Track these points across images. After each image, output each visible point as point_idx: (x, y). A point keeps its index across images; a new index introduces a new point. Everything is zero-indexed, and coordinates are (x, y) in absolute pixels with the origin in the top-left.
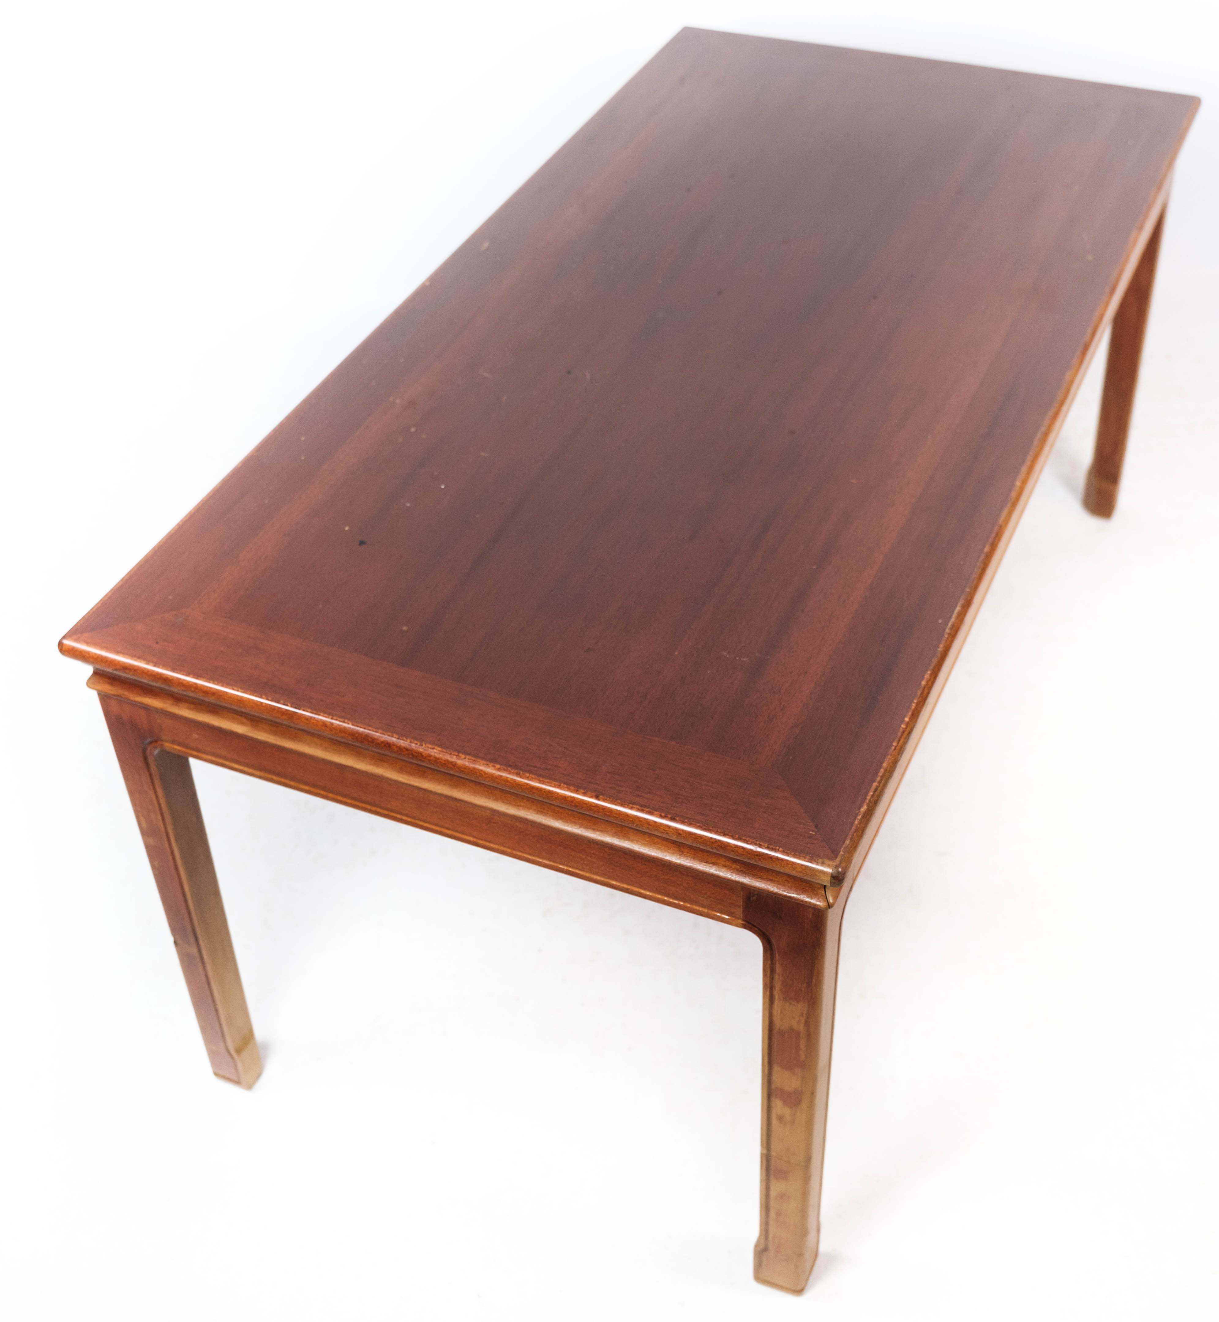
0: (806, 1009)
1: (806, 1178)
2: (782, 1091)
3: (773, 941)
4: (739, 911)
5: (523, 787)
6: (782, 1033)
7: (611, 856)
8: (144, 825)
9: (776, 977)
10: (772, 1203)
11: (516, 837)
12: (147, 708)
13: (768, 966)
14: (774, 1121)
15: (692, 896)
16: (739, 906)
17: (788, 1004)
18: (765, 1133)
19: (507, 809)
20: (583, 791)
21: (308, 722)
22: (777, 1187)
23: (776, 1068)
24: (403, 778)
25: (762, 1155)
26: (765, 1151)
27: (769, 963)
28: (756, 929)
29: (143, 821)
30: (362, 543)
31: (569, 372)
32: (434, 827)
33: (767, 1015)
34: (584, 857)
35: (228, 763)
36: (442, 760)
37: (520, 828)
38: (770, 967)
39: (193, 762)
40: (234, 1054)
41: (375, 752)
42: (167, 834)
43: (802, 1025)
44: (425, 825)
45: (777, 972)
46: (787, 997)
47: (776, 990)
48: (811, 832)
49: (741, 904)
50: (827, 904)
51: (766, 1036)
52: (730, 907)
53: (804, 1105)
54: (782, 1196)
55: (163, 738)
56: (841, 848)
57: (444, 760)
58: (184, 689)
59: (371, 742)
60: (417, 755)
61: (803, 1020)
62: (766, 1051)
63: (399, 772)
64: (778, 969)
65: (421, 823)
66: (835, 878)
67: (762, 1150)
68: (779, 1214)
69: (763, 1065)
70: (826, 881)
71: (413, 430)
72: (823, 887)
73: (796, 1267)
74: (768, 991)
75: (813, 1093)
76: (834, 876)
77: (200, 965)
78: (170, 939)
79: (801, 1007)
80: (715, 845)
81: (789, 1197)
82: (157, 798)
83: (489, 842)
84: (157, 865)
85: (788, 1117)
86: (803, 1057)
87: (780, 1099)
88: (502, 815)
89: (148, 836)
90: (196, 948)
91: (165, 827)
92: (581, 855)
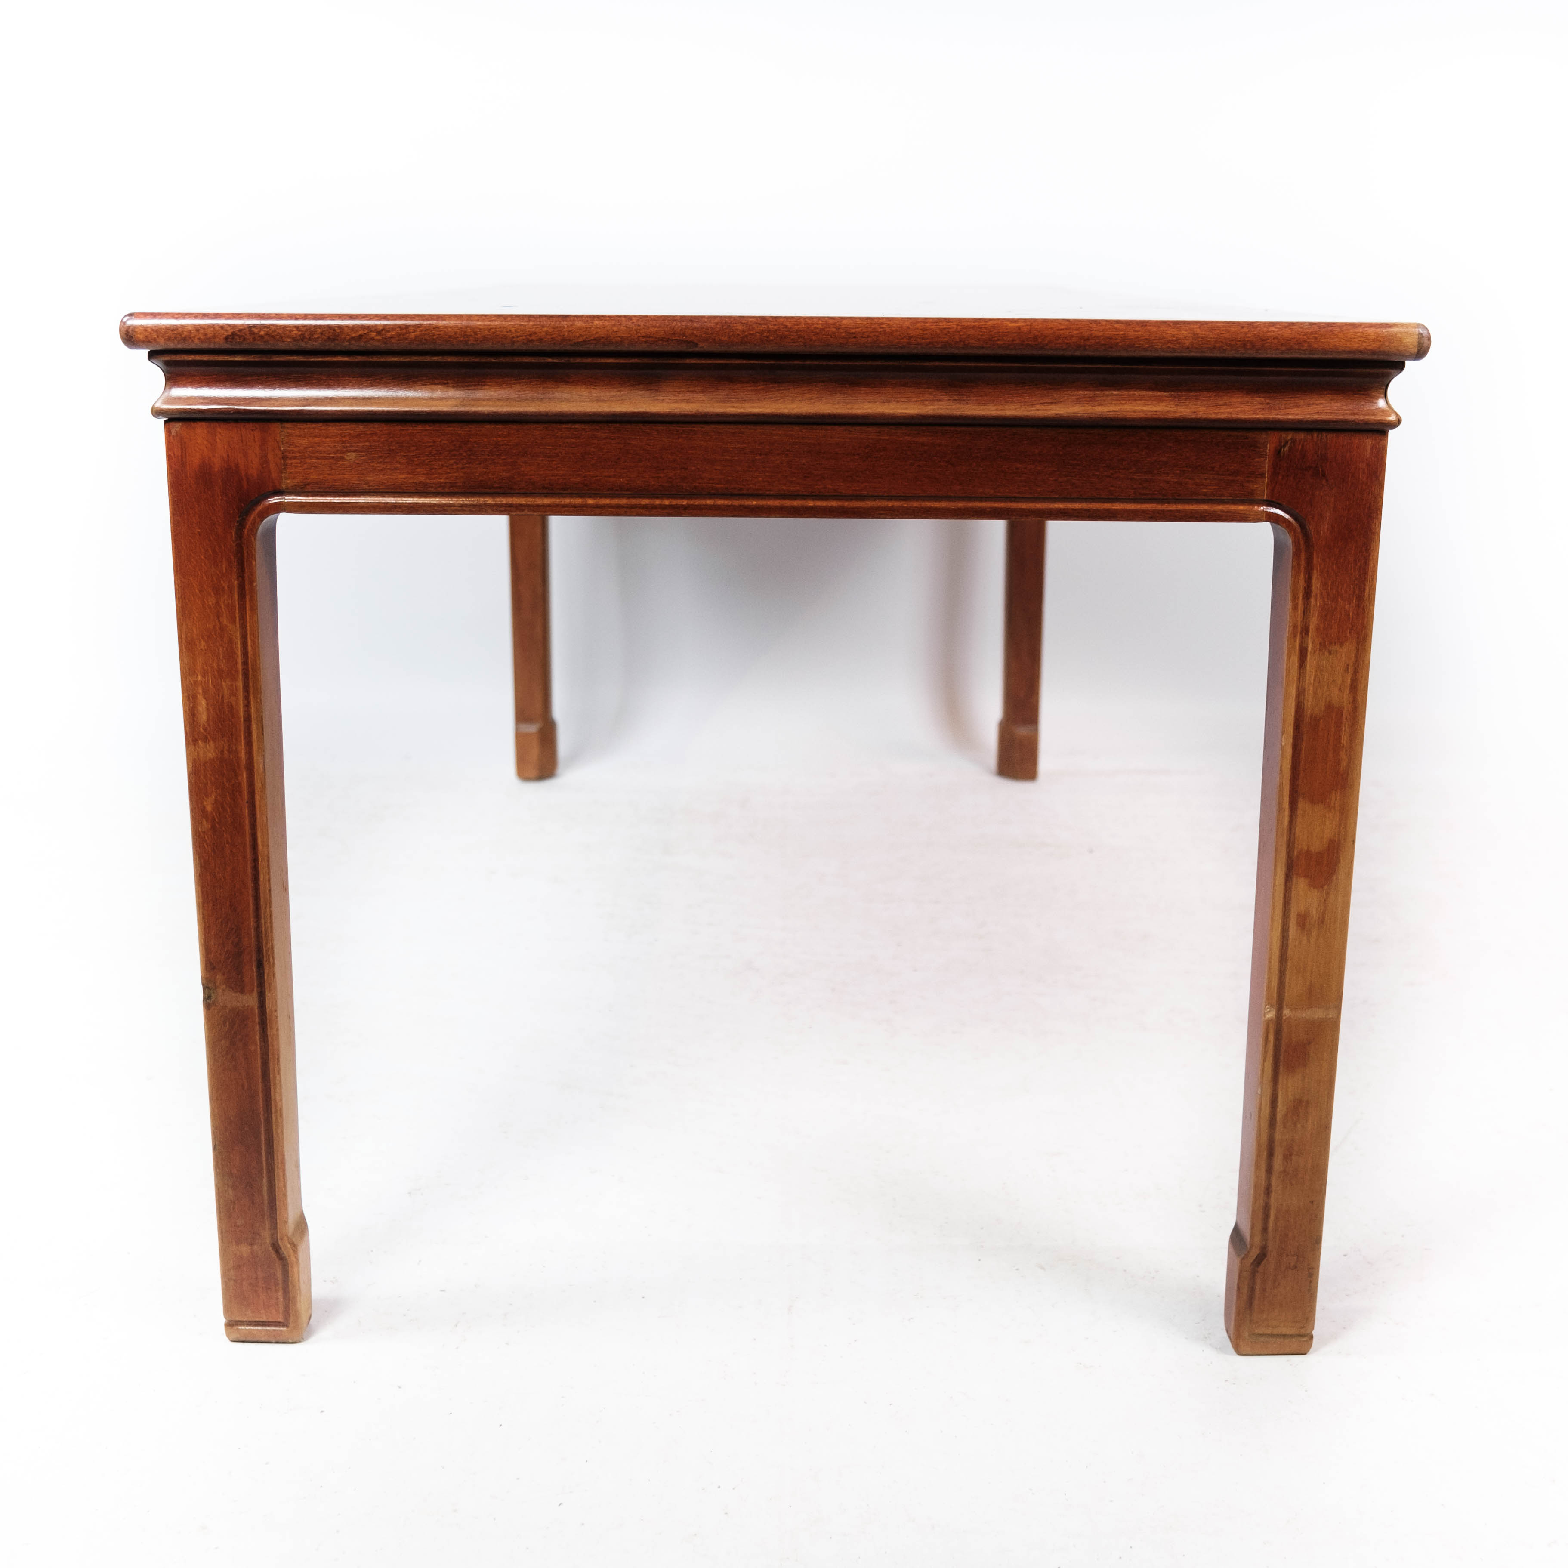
0: (1351, 655)
2: (1308, 856)
3: (1311, 527)
4: (1261, 486)
6: (1315, 720)
11: (913, 468)
14: (1292, 928)
15: (1190, 484)
16: (1262, 475)
17: (1327, 655)
22: (1290, 1089)
23: (1301, 804)
28: (1284, 514)
49: (1267, 469)
52: (1248, 481)
54: (1298, 1107)
64: (1316, 585)
80: (1249, 337)
81: (1308, 1102)
82: (244, 637)
83: (862, 498)
84: (209, 808)
85: (1314, 913)
86: (1344, 764)
87: (1306, 876)
88: (893, 427)
89: (205, 740)
90: (255, 994)
91: (247, 706)
92: (1019, 466)
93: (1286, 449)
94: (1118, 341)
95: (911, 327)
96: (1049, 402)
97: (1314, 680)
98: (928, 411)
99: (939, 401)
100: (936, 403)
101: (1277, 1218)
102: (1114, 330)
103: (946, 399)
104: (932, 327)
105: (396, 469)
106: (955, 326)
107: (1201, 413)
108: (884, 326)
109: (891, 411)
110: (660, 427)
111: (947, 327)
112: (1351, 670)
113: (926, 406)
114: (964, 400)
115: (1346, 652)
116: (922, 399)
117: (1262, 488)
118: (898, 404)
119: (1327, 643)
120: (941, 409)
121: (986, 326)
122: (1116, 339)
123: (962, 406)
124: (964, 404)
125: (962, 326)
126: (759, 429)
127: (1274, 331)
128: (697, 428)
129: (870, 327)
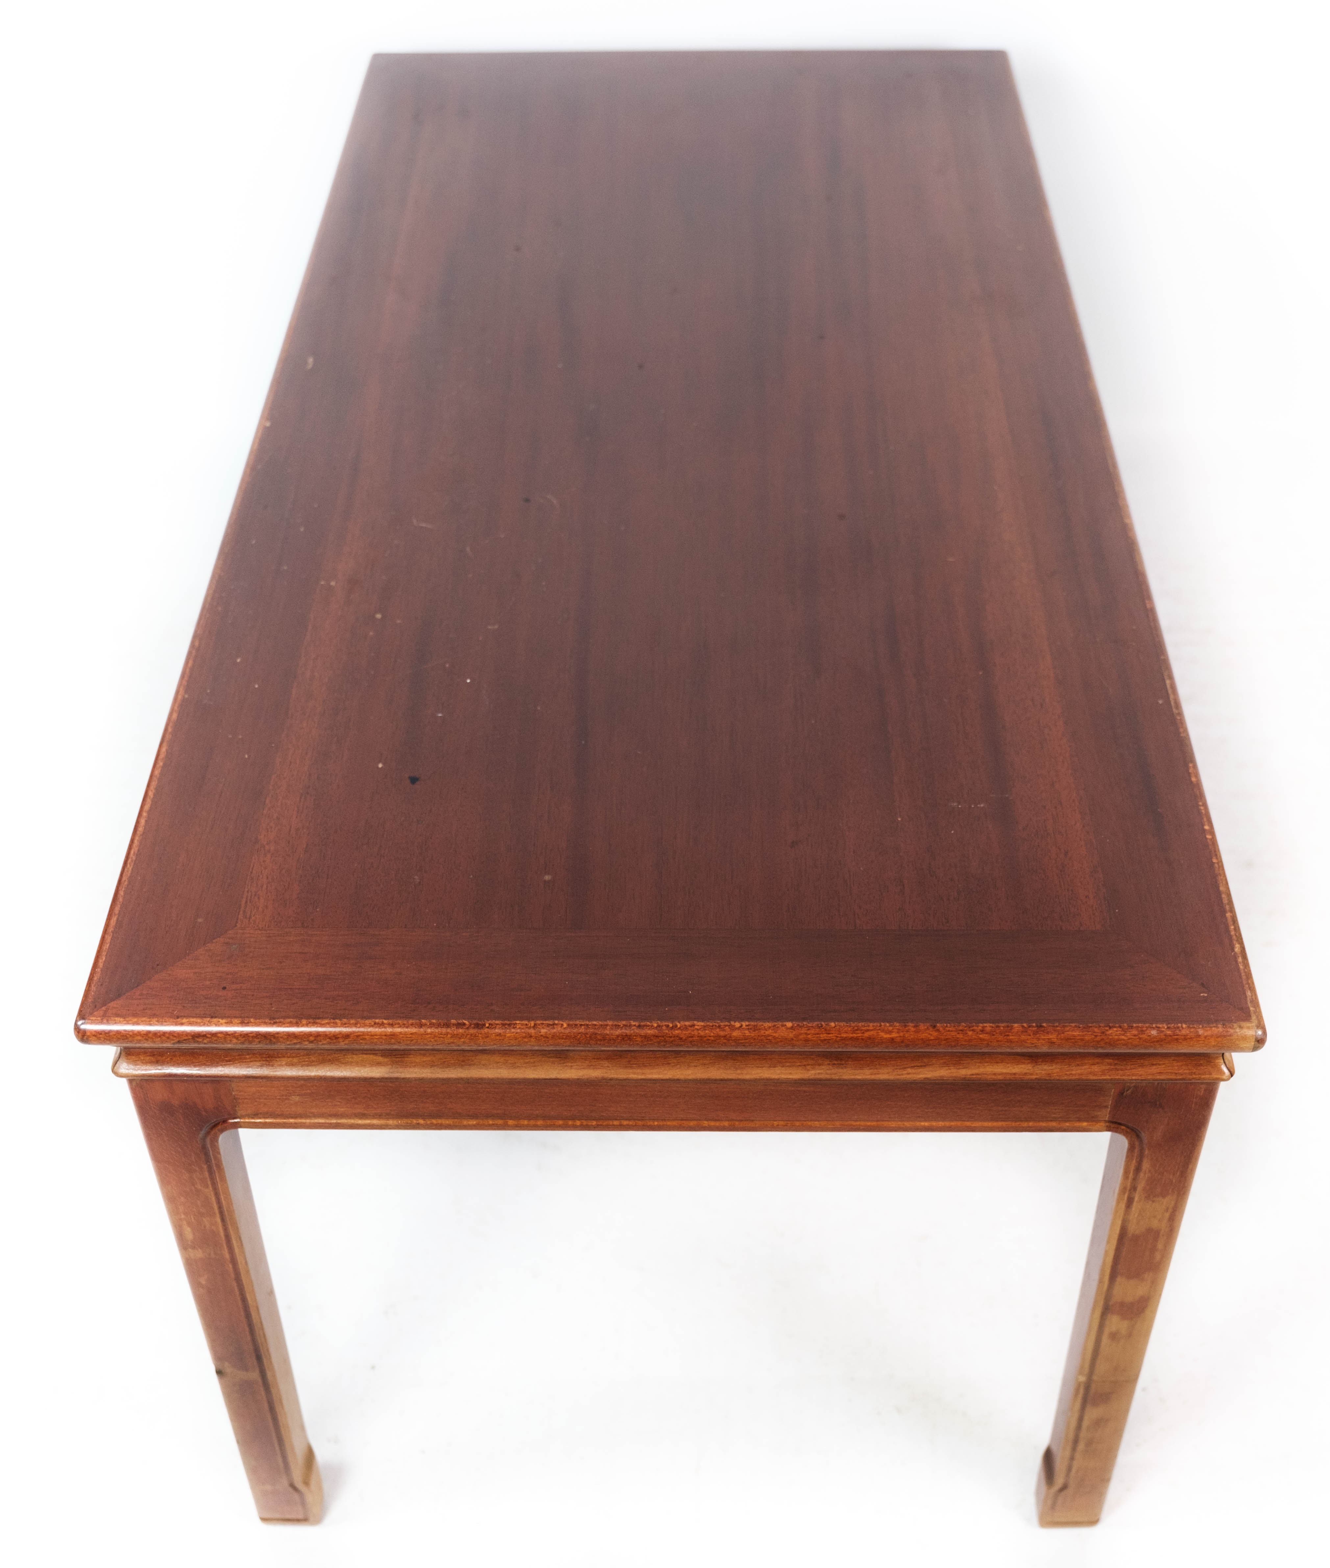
0: (1173, 1203)
2: (1121, 1304)
5: (830, 1041)
6: (1136, 1238)
9: (1140, 1175)
10: (1085, 1433)
12: (215, 1080)
13: (1133, 1165)
14: (1105, 1339)
16: (1107, 1108)
17: (1149, 1203)
20: (913, 1025)
21: (503, 1038)
22: (1093, 1414)
23: (1121, 1280)
28: (1123, 1127)
30: (414, 780)
31: (527, 500)
36: (710, 1037)
38: (1136, 1166)
41: (586, 1051)
43: (1165, 1222)
45: (1142, 1170)
47: (1137, 1190)
48: (1202, 995)
49: (1111, 1104)
50: (1230, 1073)
51: (1115, 1247)
52: (1095, 1111)
53: (1148, 1311)
54: (1098, 1422)
56: (1247, 1003)
58: (295, 1041)
59: (601, 1040)
60: (671, 1039)
61: (1167, 1215)
63: (626, 1067)
64: (1146, 1166)
66: (1260, 1041)
68: (1089, 1443)
71: (379, 616)
72: (1221, 1055)
76: (1259, 1039)
82: (217, 1195)
84: (203, 1282)
85: (1125, 1332)
86: (1158, 1258)
87: (1119, 1314)
89: (194, 1248)
90: (257, 1371)
91: (226, 1229)
93: (1129, 1091)
95: (794, 1039)
96: (919, 1065)
97: (1139, 1215)
98: (809, 1076)
99: (820, 1065)
100: (817, 1067)
102: (979, 1040)
103: (826, 1063)
104: (814, 1039)
105: (336, 1105)
106: (834, 1037)
107: (1055, 1074)
108: (770, 1038)
109: (776, 1077)
111: (827, 1038)
112: (1170, 1210)
113: (808, 1070)
114: (843, 1064)
115: (1168, 1201)
116: (805, 1063)
117: (1105, 1114)
118: (783, 1069)
119: (1151, 1194)
120: (822, 1073)
121: (863, 1038)
123: (841, 1070)
124: (842, 1068)
125: (841, 1037)
127: (1124, 1040)
129: (758, 1039)
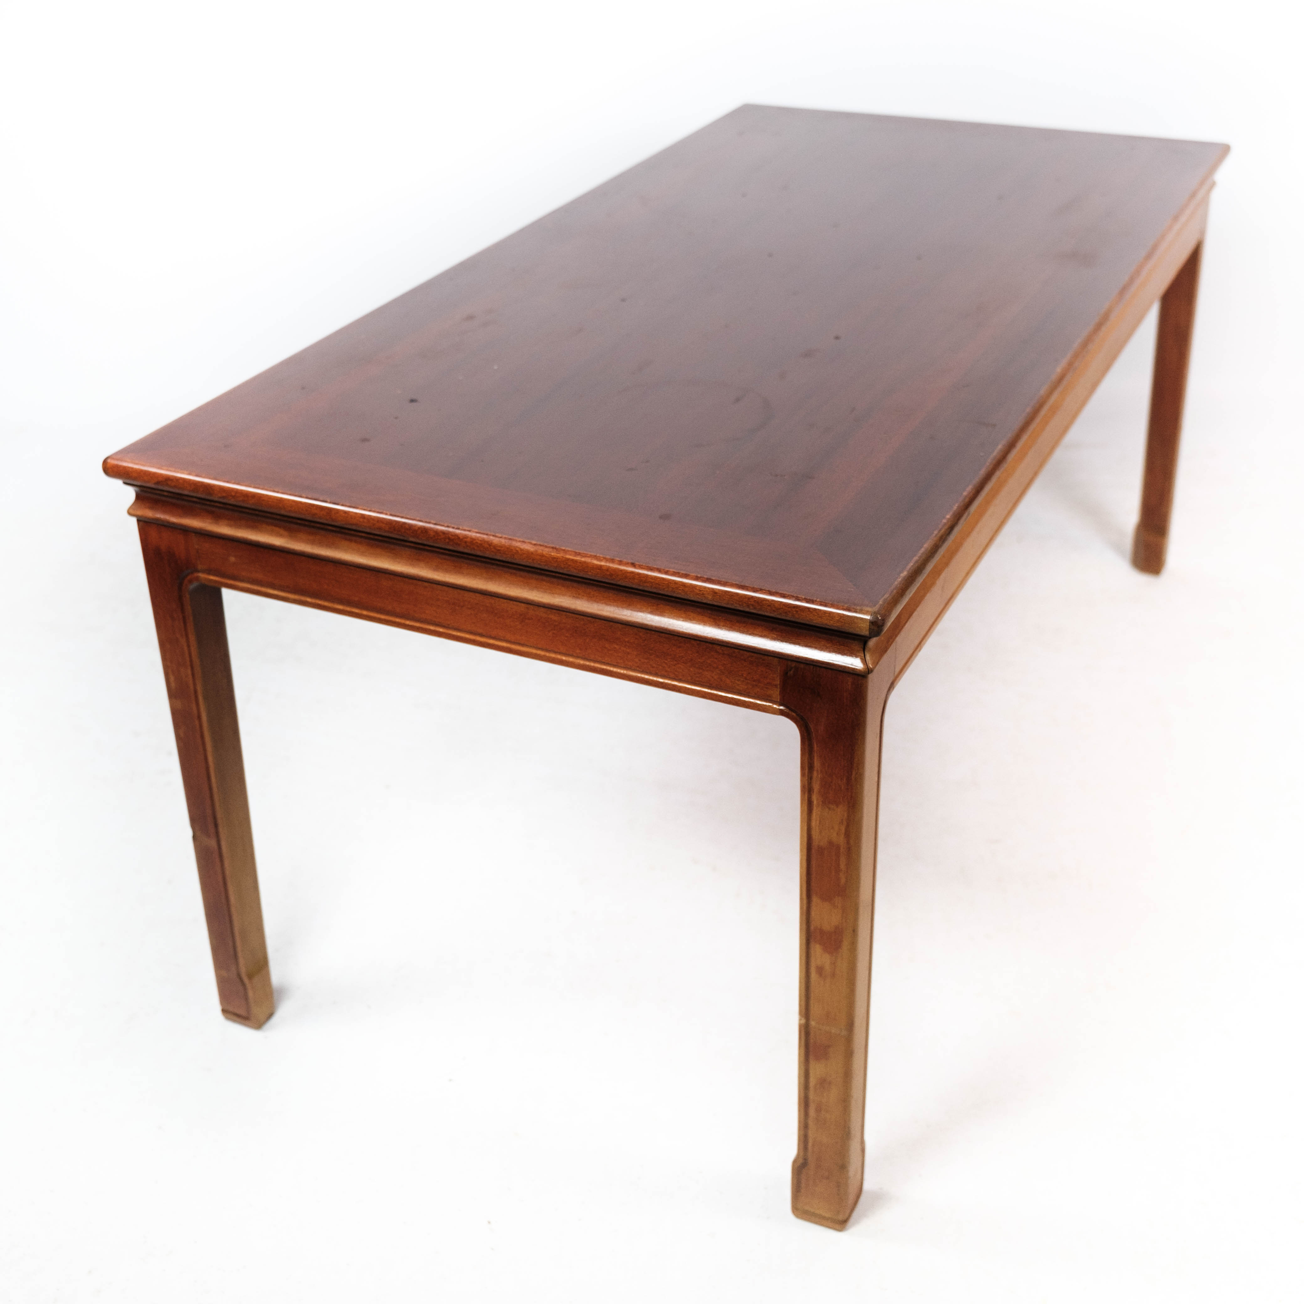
0: (846, 815)
1: (849, 1054)
2: (822, 932)
3: (811, 726)
4: (776, 693)
6: (821, 850)
7: (646, 642)
8: (173, 685)
9: (815, 774)
10: (812, 1095)
11: (550, 634)
12: (186, 531)
13: (806, 761)
14: (813, 976)
15: (728, 681)
16: (776, 686)
17: (827, 810)
18: (803, 994)
19: (542, 598)
20: (619, 560)
22: (818, 1070)
23: (815, 900)
24: (438, 575)
25: (800, 1026)
26: (803, 1021)
27: (807, 756)
28: (793, 714)
29: (172, 678)
32: (467, 636)
33: (806, 828)
34: (617, 647)
35: (263, 589)
36: (478, 540)
37: (555, 621)
38: (808, 762)
39: (228, 595)
40: (246, 980)
42: (196, 692)
43: (842, 836)
44: (459, 634)
45: (815, 769)
46: (826, 802)
47: (815, 793)
48: (849, 589)
49: (779, 683)
50: (867, 667)
51: (805, 858)
52: (767, 688)
53: (845, 945)
54: (823, 1083)
55: (200, 567)
56: (880, 599)
57: (480, 540)
60: (453, 537)
61: (843, 828)
62: (805, 878)
64: (817, 764)
65: (455, 633)
66: (874, 624)
67: (800, 1020)
69: (801, 899)
70: (864, 631)
73: (838, 1185)
74: (806, 796)
75: (855, 931)
76: (873, 622)
77: (217, 860)
78: (189, 832)
79: (841, 812)
80: (751, 602)
81: (830, 1083)
82: (189, 646)
83: (523, 645)
84: (182, 735)
85: (827, 967)
86: (843, 881)
87: (820, 944)
88: (537, 607)
89: (176, 697)
90: (216, 839)
91: (194, 683)
92: (616, 646)
93: (792, 672)
94: (664, 587)
97: (820, 824)
99: (563, 595)
101: (813, 1145)
110: (400, 579)
112: (845, 823)
120: (564, 602)
122: (663, 586)
123: (577, 602)
124: (578, 600)
126: (456, 591)
128: (420, 583)
